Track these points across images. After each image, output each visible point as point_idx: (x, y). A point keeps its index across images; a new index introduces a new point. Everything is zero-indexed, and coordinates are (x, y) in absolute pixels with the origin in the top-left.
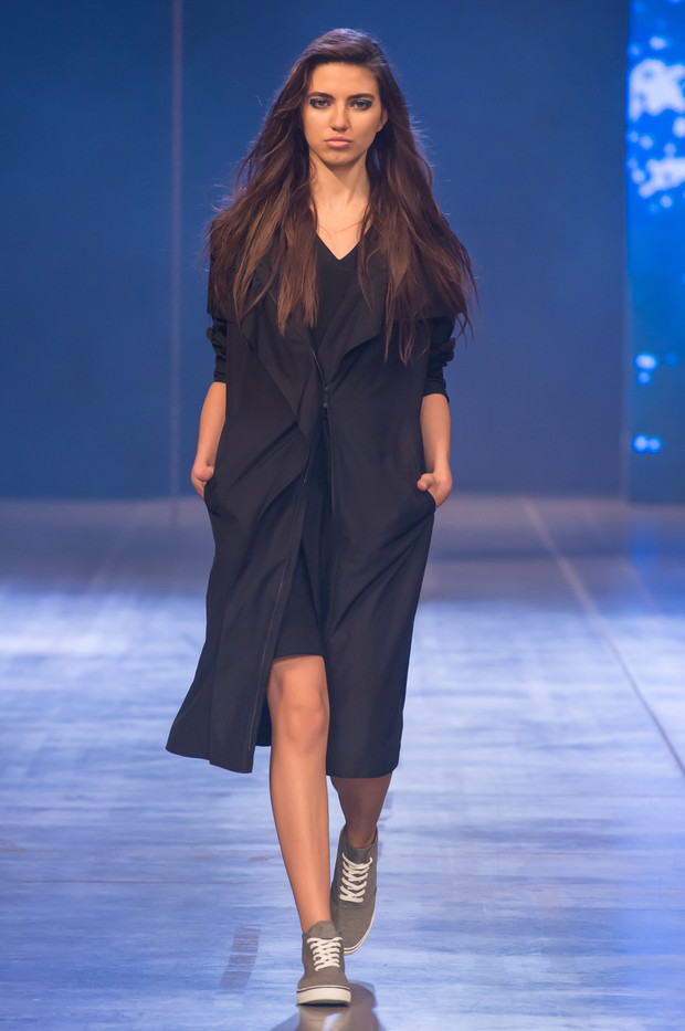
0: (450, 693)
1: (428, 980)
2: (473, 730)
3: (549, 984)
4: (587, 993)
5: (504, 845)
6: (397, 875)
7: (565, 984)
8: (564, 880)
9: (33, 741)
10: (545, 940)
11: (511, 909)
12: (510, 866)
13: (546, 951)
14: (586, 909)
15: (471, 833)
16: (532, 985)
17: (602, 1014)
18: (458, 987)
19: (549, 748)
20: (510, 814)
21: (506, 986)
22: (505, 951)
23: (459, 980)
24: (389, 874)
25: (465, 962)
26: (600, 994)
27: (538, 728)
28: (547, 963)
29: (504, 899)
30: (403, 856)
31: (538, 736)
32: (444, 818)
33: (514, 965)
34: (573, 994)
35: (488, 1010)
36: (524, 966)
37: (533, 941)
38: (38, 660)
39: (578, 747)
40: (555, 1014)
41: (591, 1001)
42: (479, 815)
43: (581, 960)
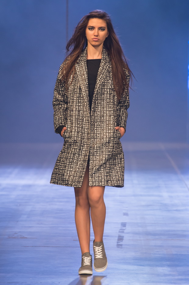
0: (141, 195)
1: (137, 274)
2: (148, 206)
3: (170, 275)
4: (180, 277)
5: (157, 237)
6: (128, 245)
7: (174, 275)
8: (173, 247)
9: (28, 208)
10: (168, 263)
11: (159, 254)
12: (159, 243)
13: (169, 266)
14: (179, 254)
15: (148, 234)
16: (165, 275)
17: (185, 283)
18: (145, 276)
19: (169, 211)
20: (158, 228)
21: (158, 275)
22: (157, 266)
23: (145, 274)
24: (126, 245)
25: (147, 269)
26: (184, 277)
27: (165, 205)
28: (169, 269)
29: (157, 252)
30: (129, 240)
31: (165, 207)
32: (140, 229)
33: (161, 270)
34: (176, 277)
35: (153, 282)
36: (163, 270)
37: (165, 263)
38: (29, 186)
39: (176, 210)
40: (172, 283)
41: (181, 280)
42: (150, 229)
43: (178, 268)
